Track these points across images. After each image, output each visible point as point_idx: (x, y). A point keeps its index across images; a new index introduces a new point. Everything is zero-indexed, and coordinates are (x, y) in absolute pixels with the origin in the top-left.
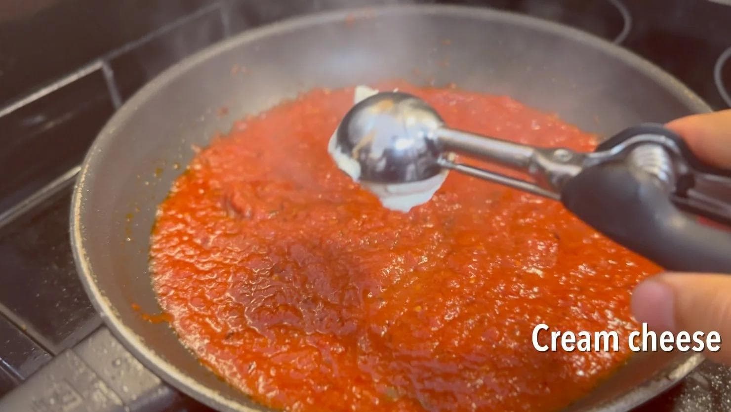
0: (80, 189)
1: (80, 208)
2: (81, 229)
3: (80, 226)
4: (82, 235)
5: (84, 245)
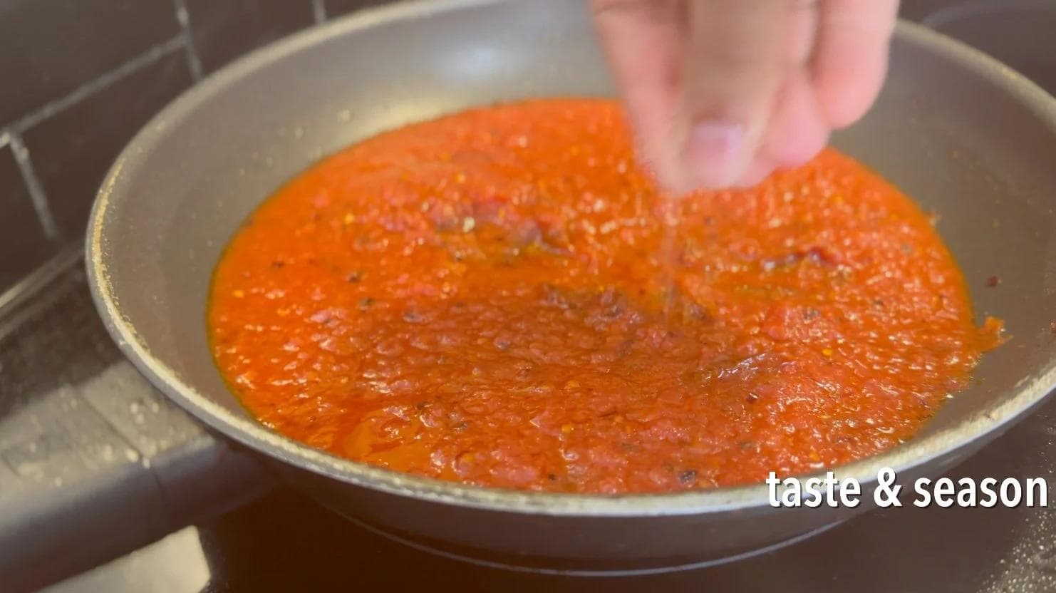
0: (106, 194)
1: (104, 218)
2: (102, 242)
3: (102, 238)
4: (103, 249)
5: (104, 260)
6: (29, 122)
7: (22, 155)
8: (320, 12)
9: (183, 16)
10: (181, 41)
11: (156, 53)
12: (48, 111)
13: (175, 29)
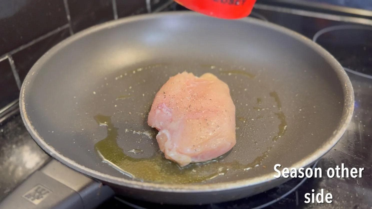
6: (15, 51)
7: (12, 62)
8: (116, 17)
9: (69, 17)
10: (68, 26)
11: (59, 29)
12: (22, 48)
13: (66, 22)
